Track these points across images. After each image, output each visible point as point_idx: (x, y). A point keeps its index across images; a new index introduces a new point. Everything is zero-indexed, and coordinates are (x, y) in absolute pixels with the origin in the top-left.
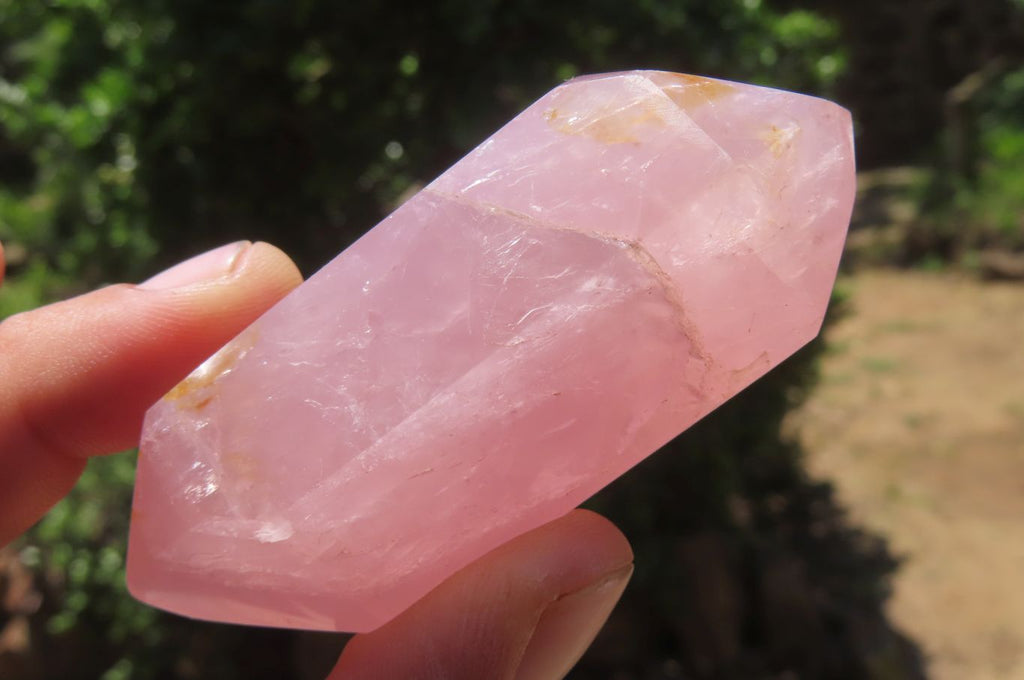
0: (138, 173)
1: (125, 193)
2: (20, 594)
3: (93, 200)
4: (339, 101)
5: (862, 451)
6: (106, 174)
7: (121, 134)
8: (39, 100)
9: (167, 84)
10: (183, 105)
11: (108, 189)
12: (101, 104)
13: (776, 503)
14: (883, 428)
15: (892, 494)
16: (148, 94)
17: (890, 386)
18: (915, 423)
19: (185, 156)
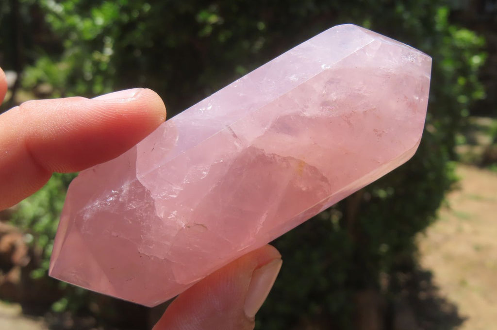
0: (112, 58)
1: (104, 67)
2: (20, 256)
3: (88, 69)
4: (222, 38)
5: (449, 258)
6: (97, 56)
7: (108, 37)
8: (69, 13)
9: (135, 15)
10: (141, 27)
11: (97, 64)
12: (100, 19)
13: (402, 277)
14: (461, 248)
15: (463, 283)
16: (125, 18)
17: (467, 227)
18: (478, 248)
19: (138, 53)
